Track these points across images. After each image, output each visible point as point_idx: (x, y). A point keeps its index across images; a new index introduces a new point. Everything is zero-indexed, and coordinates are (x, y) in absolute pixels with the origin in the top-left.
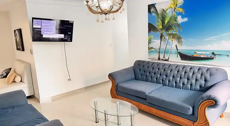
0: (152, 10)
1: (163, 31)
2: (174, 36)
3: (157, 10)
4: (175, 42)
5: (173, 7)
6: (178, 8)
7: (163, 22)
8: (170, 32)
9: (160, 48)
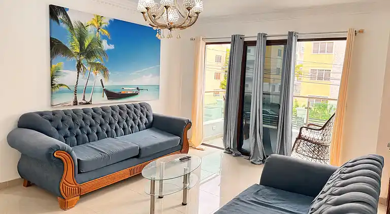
0: (60, 17)
1: (82, 57)
2: (98, 67)
3: (69, 20)
4: (100, 76)
5: (96, 25)
6: (103, 28)
7: (81, 43)
8: (92, 61)
9: (77, 84)
